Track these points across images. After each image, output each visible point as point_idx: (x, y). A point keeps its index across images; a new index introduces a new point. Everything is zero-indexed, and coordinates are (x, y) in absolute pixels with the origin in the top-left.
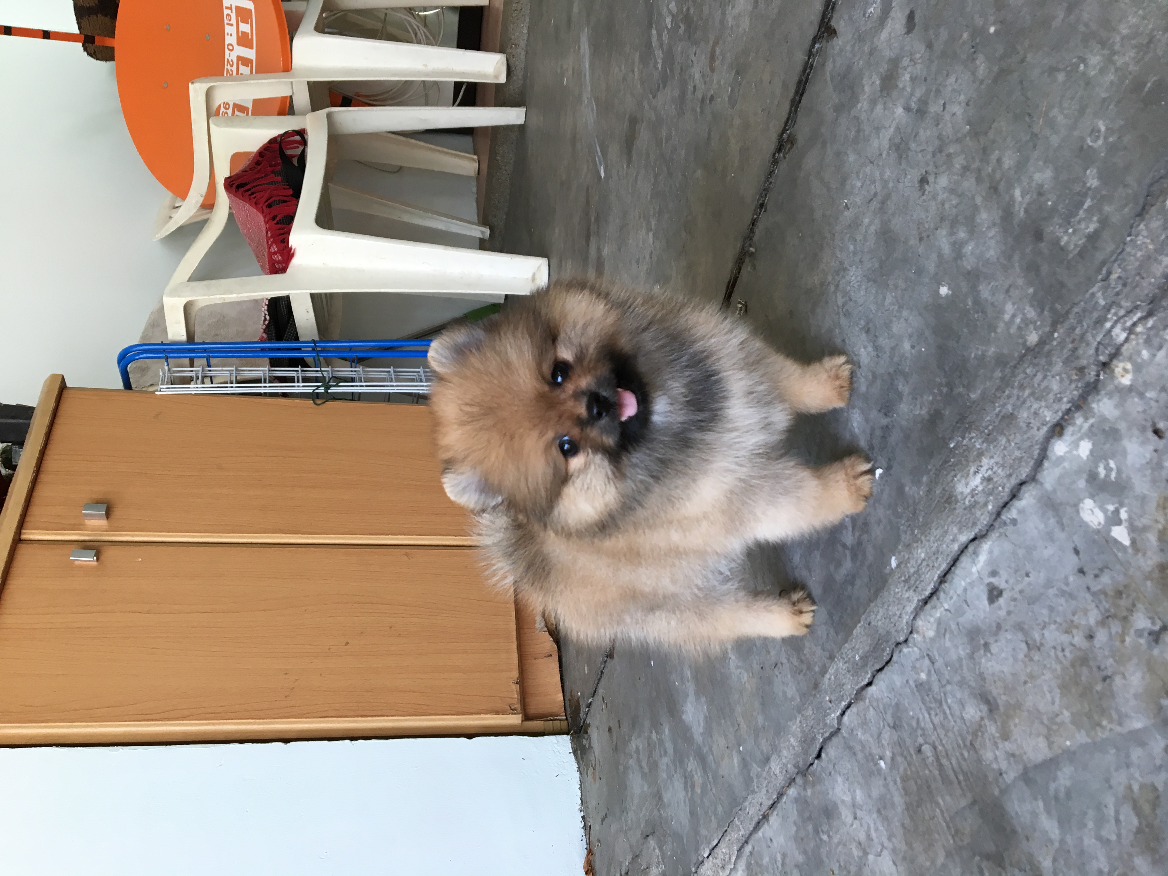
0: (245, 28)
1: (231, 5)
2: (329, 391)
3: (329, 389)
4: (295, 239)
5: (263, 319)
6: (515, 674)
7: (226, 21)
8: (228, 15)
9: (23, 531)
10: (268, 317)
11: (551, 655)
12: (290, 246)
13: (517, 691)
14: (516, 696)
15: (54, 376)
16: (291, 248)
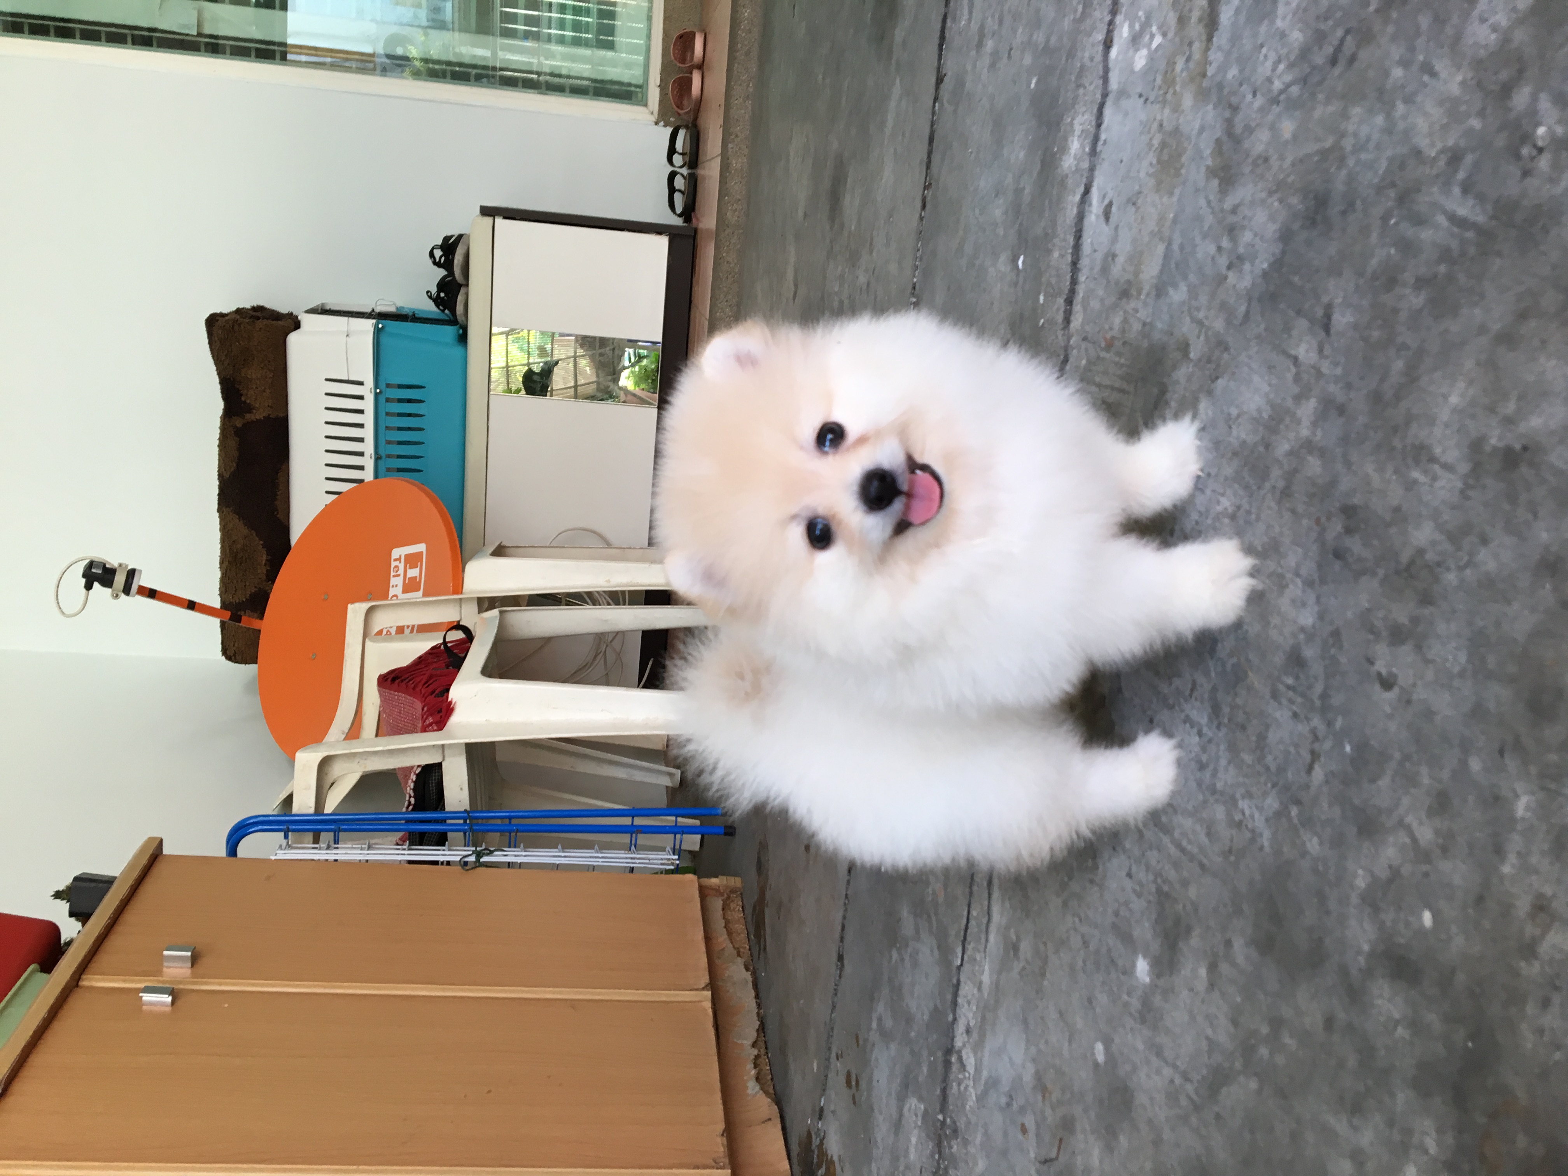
0: (413, 573)
1: (400, 556)
2: (482, 860)
3: (482, 857)
4: (456, 693)
5: (407, 803)
6: (721, 1126)
7: (392, 574)
8: (396, 567)
9: (83, 977)
10: (413, 800)
11: (770, 1119)
12: (449, 699)
13: (723, 1144)
14: (722, 1149)
15: (151, 839)
16: (451, 703)
